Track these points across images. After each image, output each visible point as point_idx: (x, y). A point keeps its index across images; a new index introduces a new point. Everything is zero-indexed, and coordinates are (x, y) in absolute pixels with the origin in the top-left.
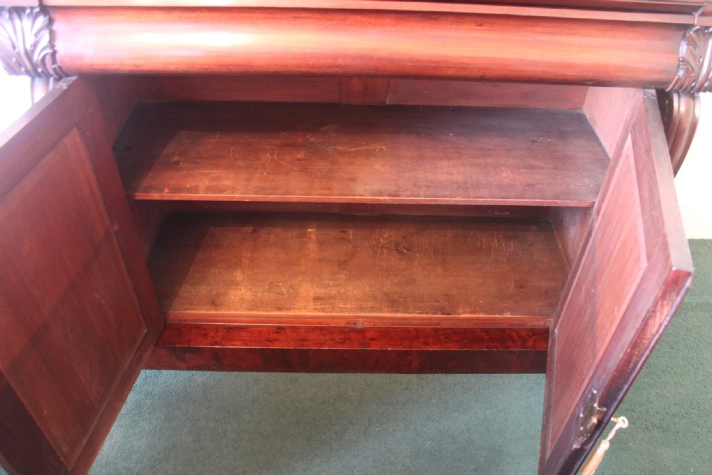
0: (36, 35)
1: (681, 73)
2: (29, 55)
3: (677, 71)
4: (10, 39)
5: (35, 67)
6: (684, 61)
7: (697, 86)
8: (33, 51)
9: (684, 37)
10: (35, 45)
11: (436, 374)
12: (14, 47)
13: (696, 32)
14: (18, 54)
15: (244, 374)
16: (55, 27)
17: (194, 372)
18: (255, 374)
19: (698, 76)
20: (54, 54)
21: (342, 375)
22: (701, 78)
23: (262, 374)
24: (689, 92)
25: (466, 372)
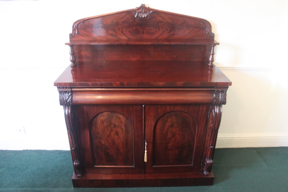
0: (69, 97)
1: (215, 101)
2: (66, 101)
3: (214, 100)
4: (63, 97)
5: (67, 103)
6: (215, 98)
7: (220, 103)
8: (67, 100)
9: (214, 93)
10: (68, 99)
11: (166, 187)
12: (63, 99)
13: (216, 91)
14: (64, 101)
15: (110, 188)
16: (73, 95)
17: (96, 188)
18: (113, 188)
19: (219, 101)
20: (72, 101)
21: (138, 188)
22: (220, 101)
23: (116, 188)
24: (218, 105)
25: (175, 186)
